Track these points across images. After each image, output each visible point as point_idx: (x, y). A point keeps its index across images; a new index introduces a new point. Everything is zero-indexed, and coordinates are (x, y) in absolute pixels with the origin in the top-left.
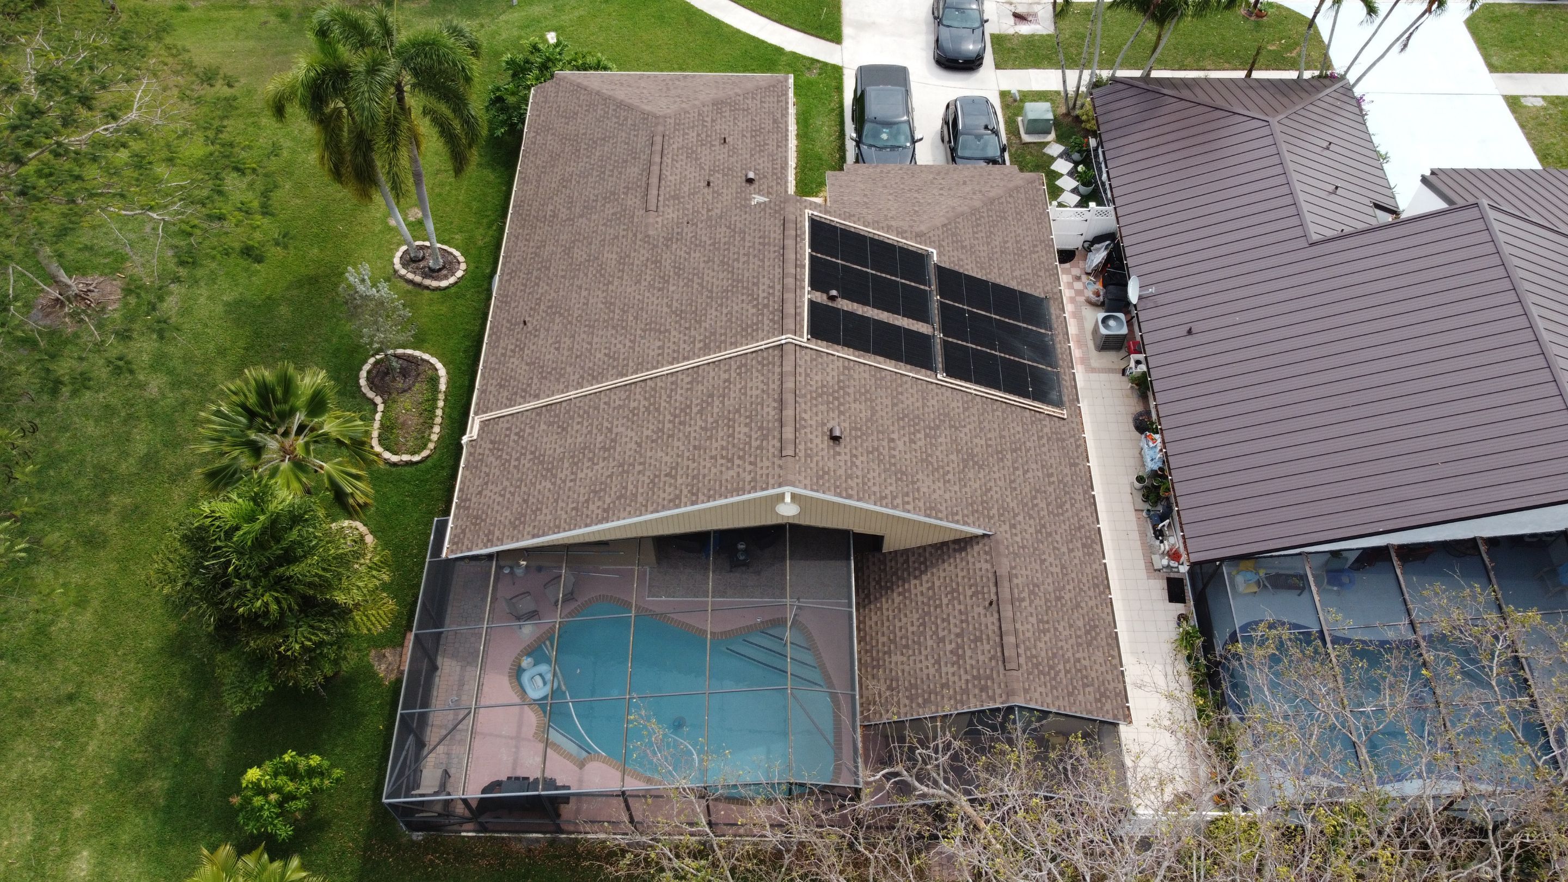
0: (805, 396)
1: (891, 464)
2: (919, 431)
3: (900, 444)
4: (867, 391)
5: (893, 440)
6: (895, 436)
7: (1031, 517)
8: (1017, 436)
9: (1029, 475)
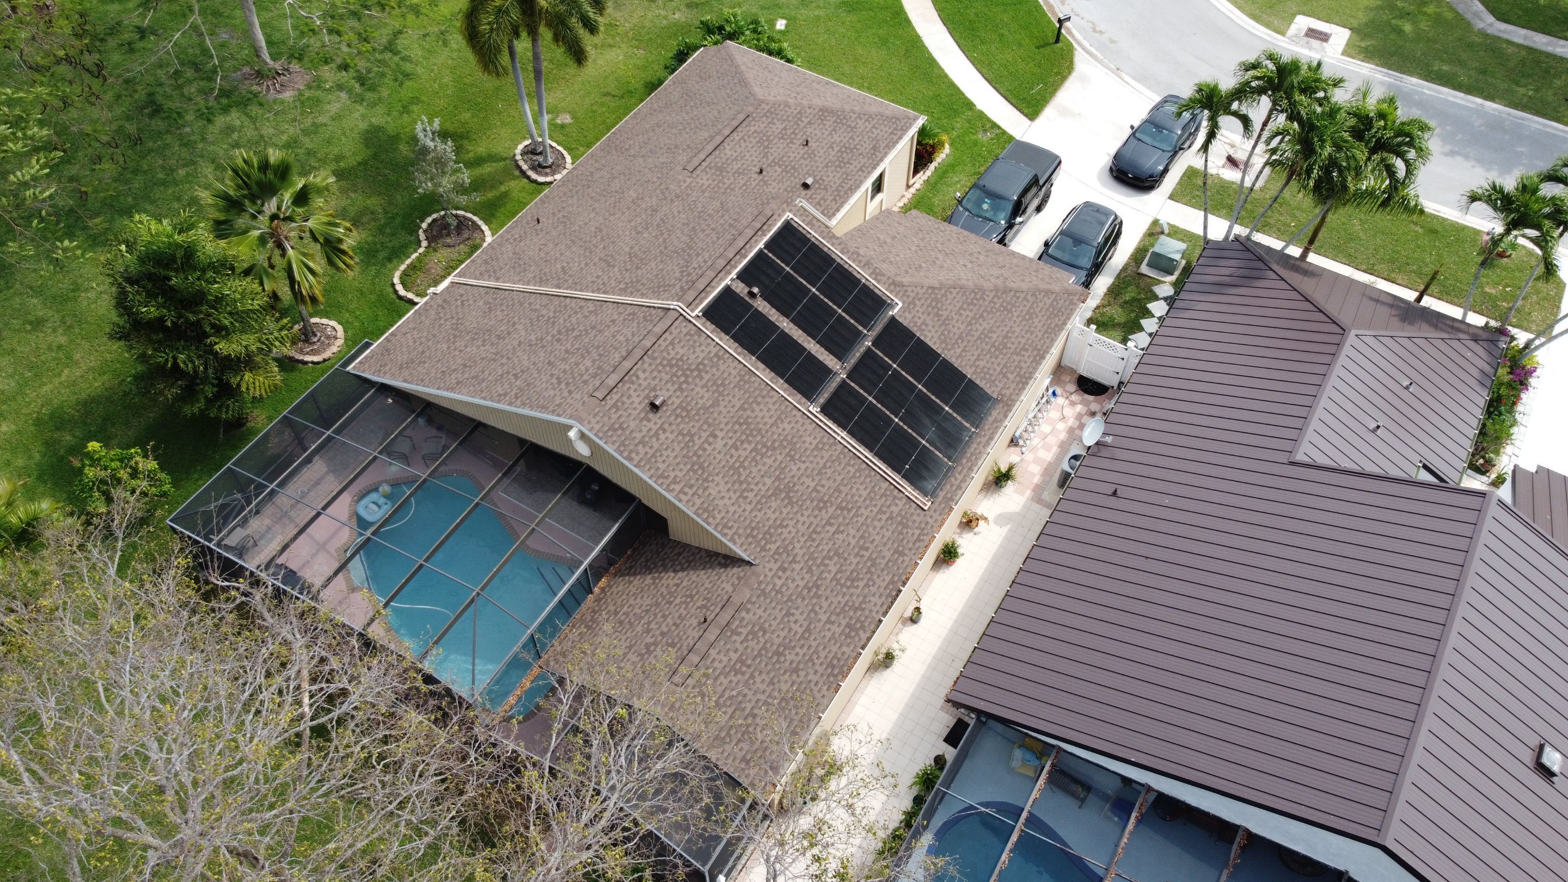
0: (655, 359)
1: (695, 453)
2: (750, 442)
3: (720, 444)
4: (723, 384)
5: (715, 436)
6: (720, 434)
7: (810, 571)
8: (856, 498)
9: (841, 537)
